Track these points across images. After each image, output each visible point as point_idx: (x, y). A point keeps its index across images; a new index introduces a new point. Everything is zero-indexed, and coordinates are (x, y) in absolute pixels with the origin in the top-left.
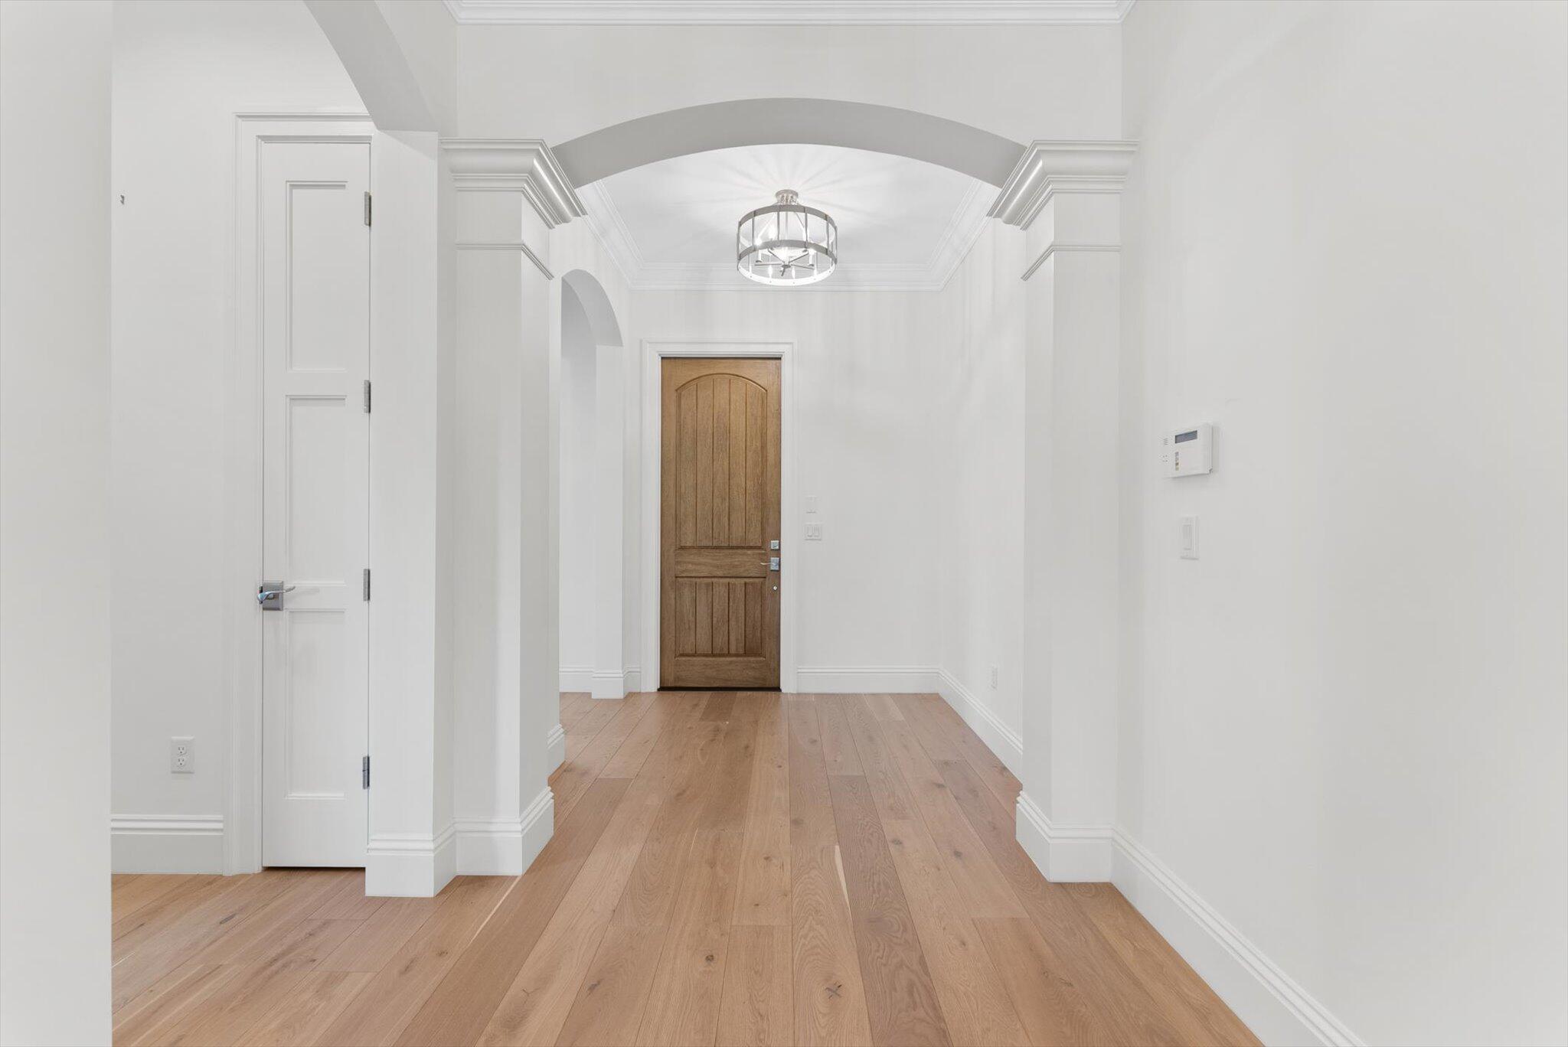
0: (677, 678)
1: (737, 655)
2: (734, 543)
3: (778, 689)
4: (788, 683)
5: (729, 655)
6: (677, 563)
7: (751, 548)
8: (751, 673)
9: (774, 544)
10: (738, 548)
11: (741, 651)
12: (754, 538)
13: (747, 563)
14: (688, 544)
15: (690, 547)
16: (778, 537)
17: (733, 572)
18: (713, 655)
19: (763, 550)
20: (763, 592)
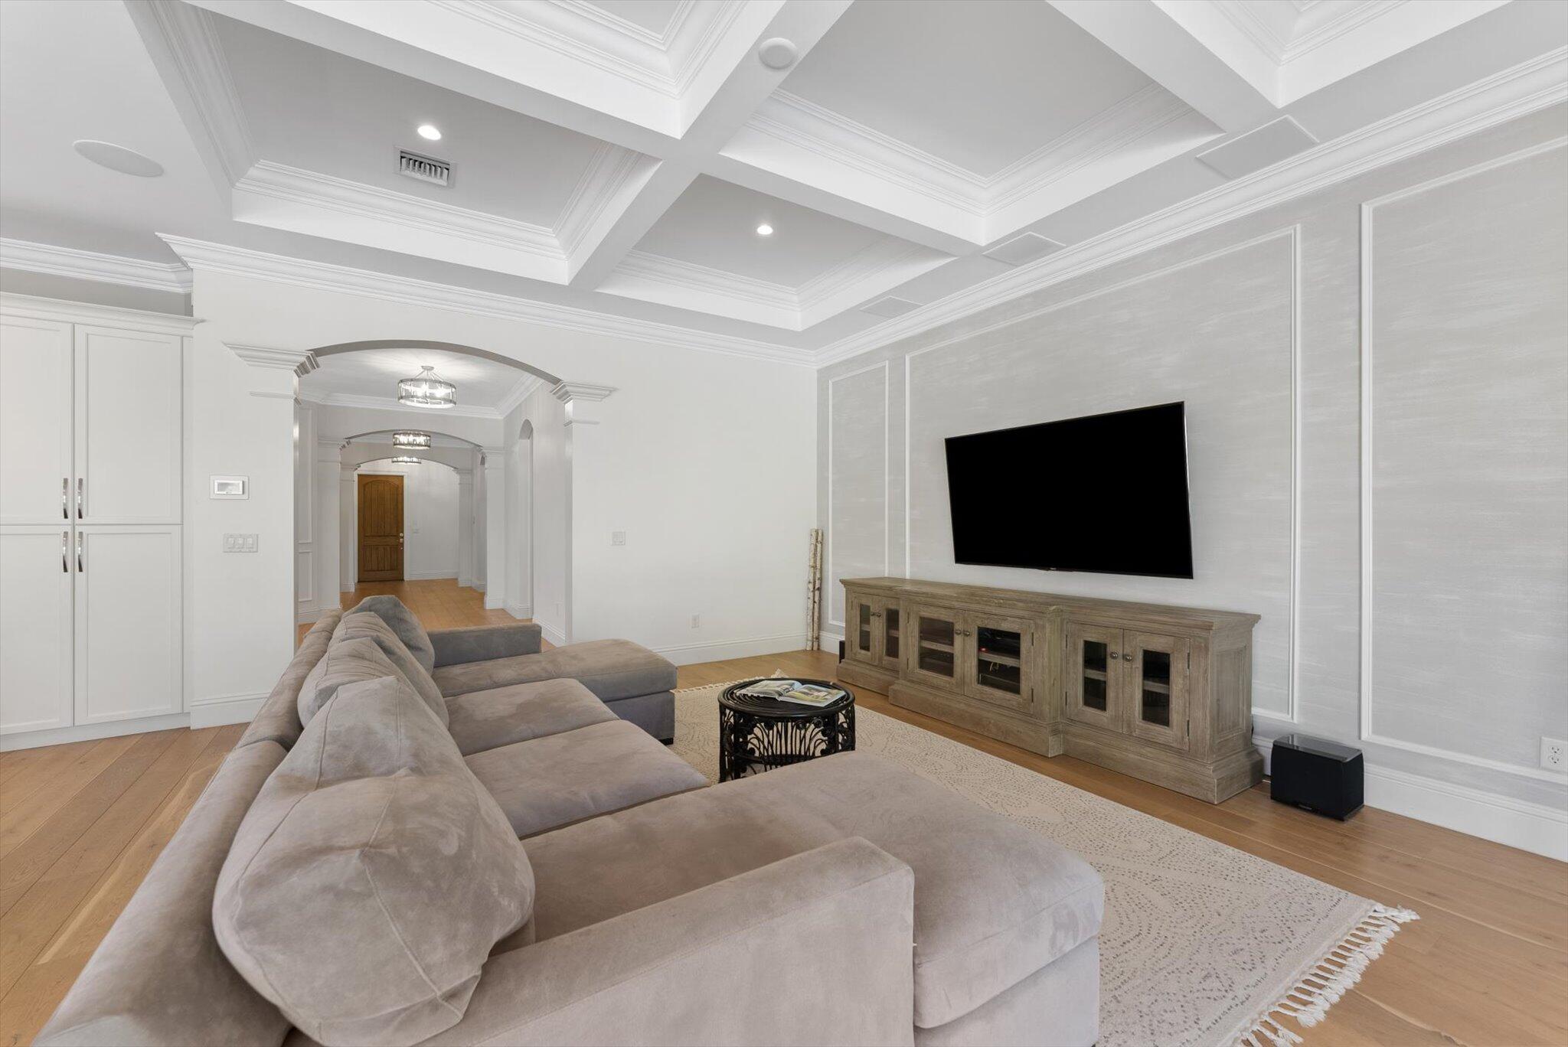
1: (388, 569)
2: (385, 533)
3: (403, 580)
4: (406, 577)
5: (384, 570)
6: (364, 540)
7: (393, 536)
8: (393, 576)
9: (401, 535)
10: (387, 536)
12: (394, 532)
13: (392, 541)
14: (369, 535)
16: (403, 532)
17: (386, 544)
18: (378, 570)
19: (397, 537)
20: (398, 550)
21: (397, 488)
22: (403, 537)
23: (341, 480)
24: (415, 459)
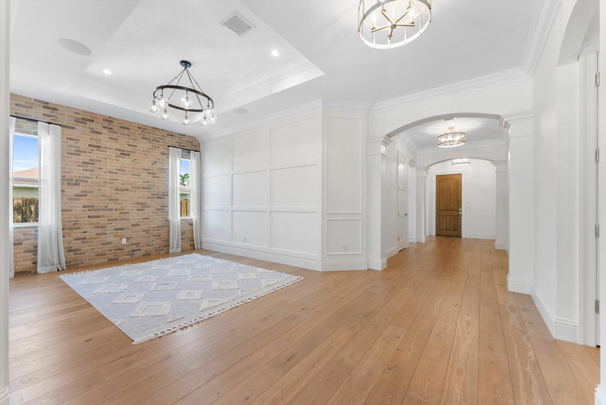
0: (439, 234)
1: (452, 230)
2: (451, 209)
3: (461, 237)
4: (463, 236)
5: (450, 230)
6: (439, 213)
7: (455, 210)
8: (455, 234)
9: (460, 209)
10: (452, 210)
11: (453, 229)
12: (456, 208)
13: (454, 213)
14: (442, 209)
15: (442, 210)
16: (461, 208)
17: (451, 215)
18: (447, 230)
19: (458, 211)
20: (458, 218)
21: (458, 182)
22: (461, 211)
23: (417, 177)
24: (465, 160)
